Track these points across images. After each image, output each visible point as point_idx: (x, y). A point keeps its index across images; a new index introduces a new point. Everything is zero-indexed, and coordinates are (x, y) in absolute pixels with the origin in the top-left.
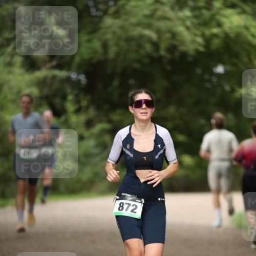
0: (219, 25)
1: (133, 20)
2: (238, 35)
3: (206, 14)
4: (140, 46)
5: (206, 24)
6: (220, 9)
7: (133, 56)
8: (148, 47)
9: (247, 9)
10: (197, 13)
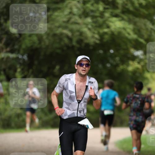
0: (108, 27)
1: (57, 24)
2: (120, 33)
3: (100, 20)
4: (61, 39)
5: (100, 26)
6: (109, 17)
7: (57, 45)
8: (66, 40)
9: (125, 17)
10: (95, 20)
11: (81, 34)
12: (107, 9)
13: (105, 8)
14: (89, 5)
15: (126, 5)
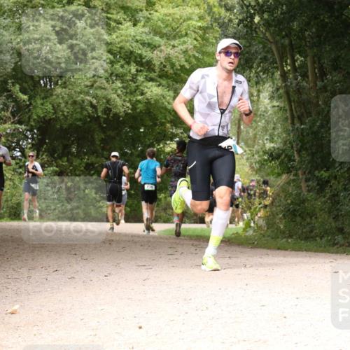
11: (108, 101)
12: (141, 71)
13: (137, 71)
14: (117, 66)
15: (165, 66)
